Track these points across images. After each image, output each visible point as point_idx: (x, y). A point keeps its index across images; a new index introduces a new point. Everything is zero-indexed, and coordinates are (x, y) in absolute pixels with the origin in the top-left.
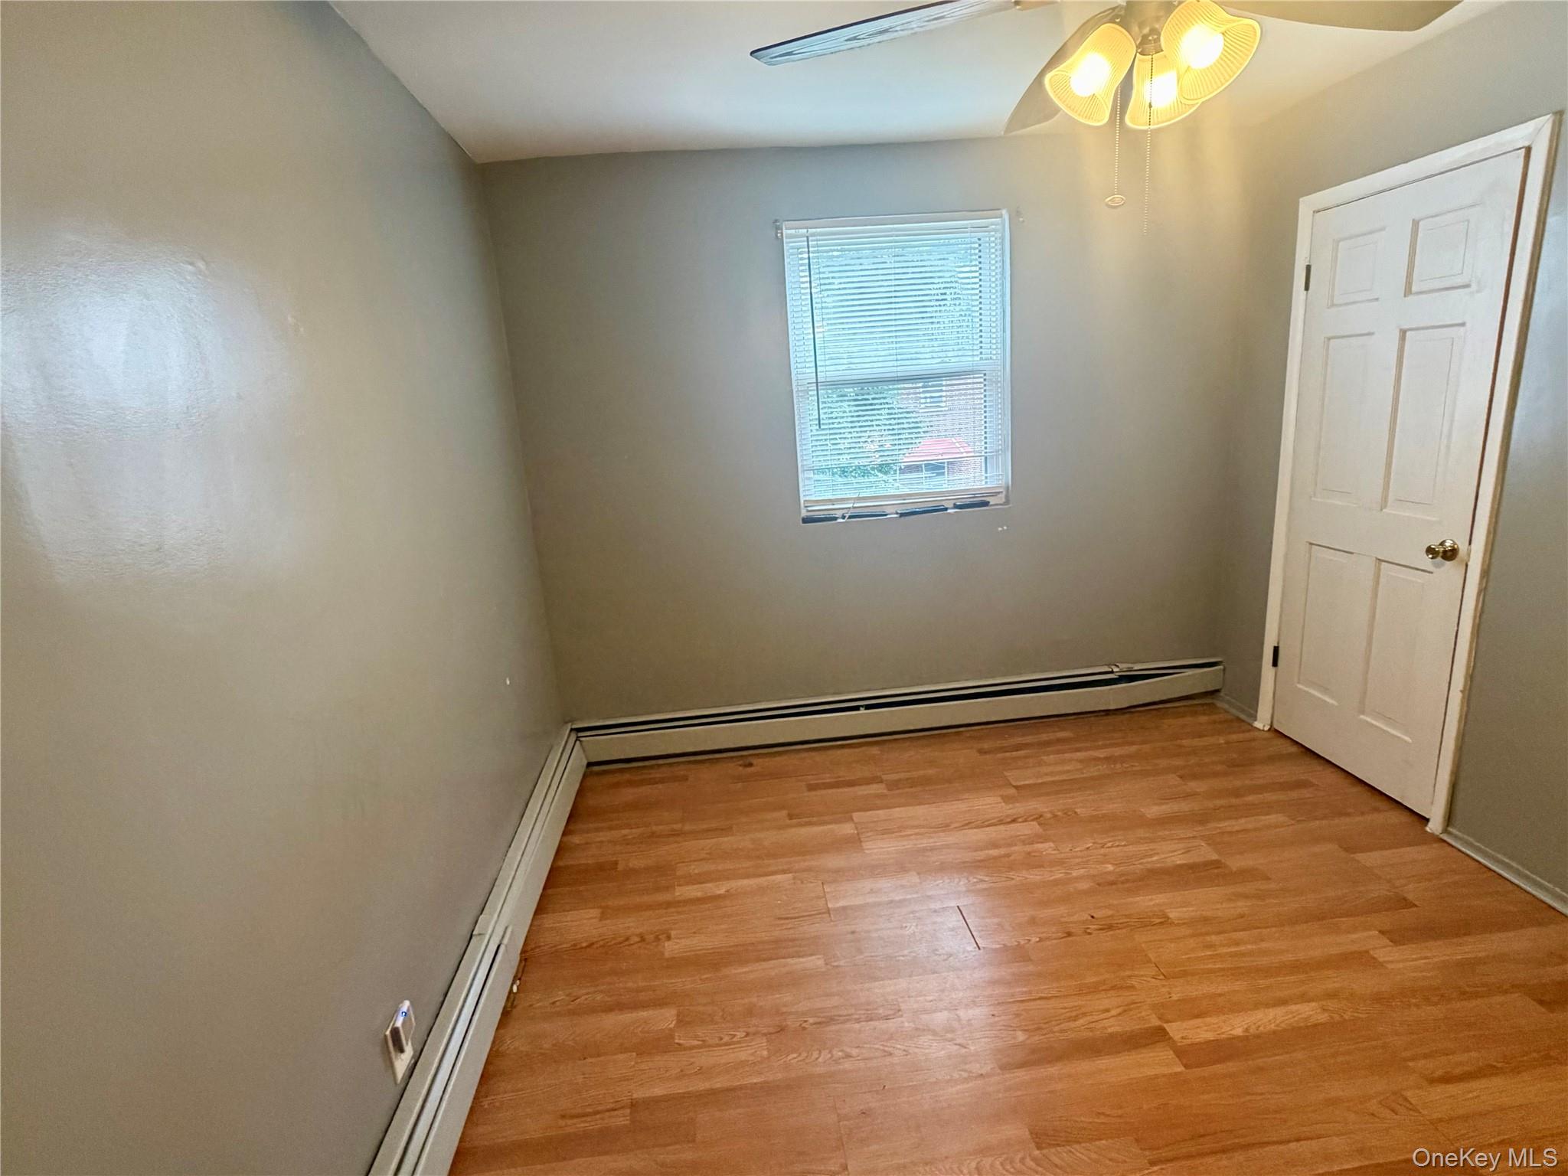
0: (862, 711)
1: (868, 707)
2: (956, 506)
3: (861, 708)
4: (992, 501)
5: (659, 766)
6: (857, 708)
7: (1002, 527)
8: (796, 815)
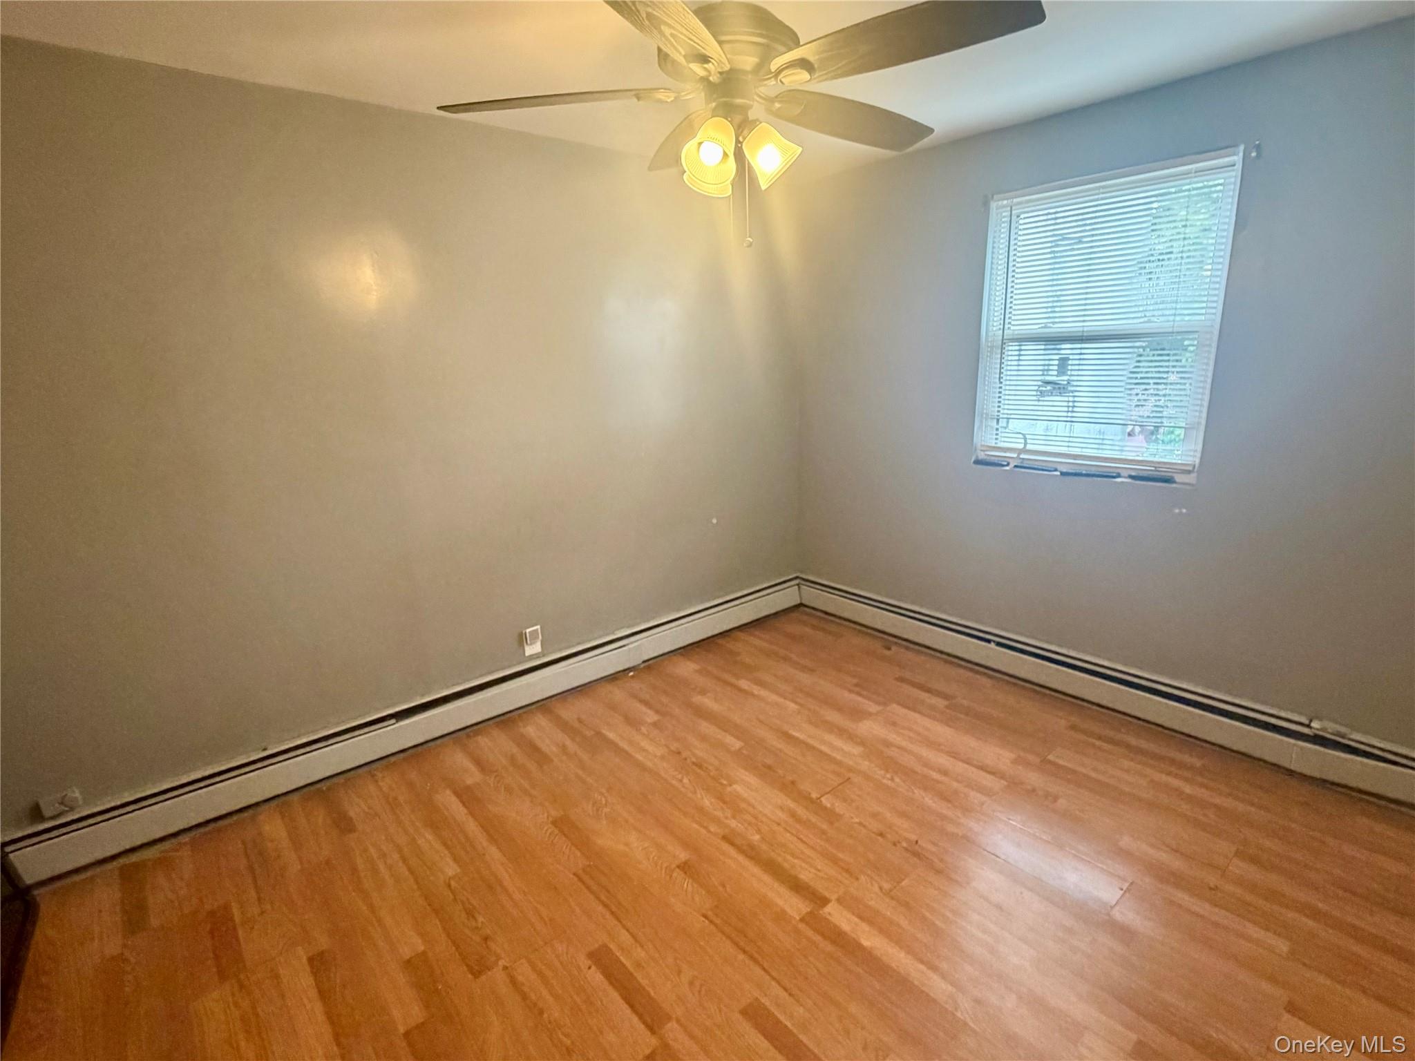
0: (992, 645)
1: (999, 644)
2: (1131, 477)
3: (992, 643)
4: (1178, 478)
5: (845, 626)
6: (989, 641)
7: (1180, 508)
8: (862, 686)
